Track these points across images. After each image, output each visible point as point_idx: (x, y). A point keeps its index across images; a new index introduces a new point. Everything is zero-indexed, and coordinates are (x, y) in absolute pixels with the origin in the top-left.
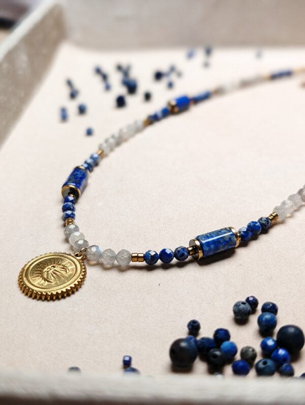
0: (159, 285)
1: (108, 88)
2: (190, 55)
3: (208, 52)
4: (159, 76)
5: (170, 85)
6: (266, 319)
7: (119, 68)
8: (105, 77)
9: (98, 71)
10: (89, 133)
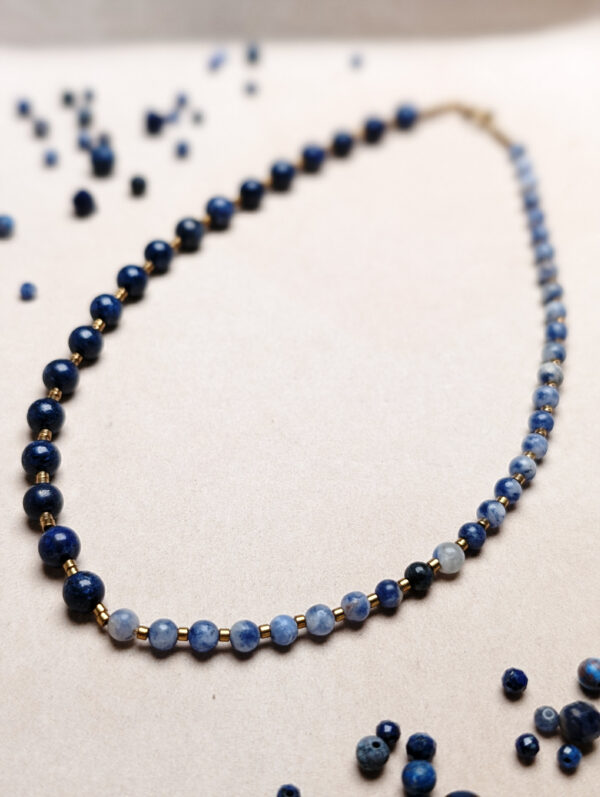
0: (214, 697)
1: (51, 160)
2: (215, 64)
3: (253, 57)
4: (155, 124)
5: (182, 151)
6: (418, 778)
7: (68, 99)
8: (41, 130)
9: (24, 109)
10: (27, 293)
